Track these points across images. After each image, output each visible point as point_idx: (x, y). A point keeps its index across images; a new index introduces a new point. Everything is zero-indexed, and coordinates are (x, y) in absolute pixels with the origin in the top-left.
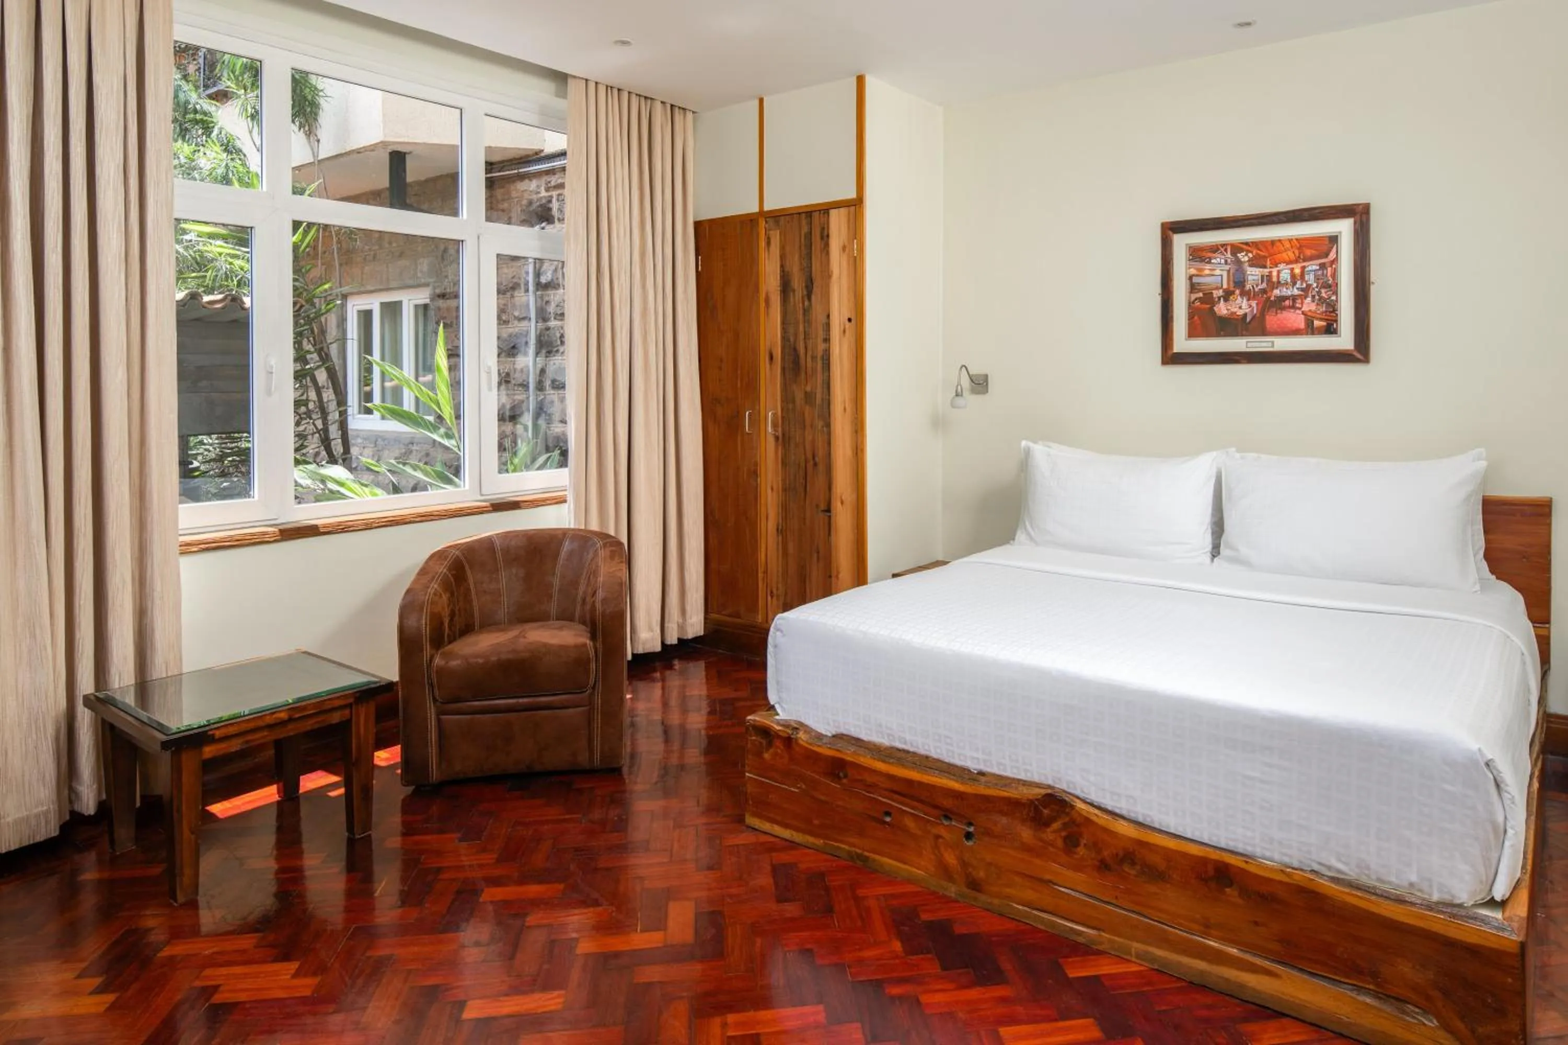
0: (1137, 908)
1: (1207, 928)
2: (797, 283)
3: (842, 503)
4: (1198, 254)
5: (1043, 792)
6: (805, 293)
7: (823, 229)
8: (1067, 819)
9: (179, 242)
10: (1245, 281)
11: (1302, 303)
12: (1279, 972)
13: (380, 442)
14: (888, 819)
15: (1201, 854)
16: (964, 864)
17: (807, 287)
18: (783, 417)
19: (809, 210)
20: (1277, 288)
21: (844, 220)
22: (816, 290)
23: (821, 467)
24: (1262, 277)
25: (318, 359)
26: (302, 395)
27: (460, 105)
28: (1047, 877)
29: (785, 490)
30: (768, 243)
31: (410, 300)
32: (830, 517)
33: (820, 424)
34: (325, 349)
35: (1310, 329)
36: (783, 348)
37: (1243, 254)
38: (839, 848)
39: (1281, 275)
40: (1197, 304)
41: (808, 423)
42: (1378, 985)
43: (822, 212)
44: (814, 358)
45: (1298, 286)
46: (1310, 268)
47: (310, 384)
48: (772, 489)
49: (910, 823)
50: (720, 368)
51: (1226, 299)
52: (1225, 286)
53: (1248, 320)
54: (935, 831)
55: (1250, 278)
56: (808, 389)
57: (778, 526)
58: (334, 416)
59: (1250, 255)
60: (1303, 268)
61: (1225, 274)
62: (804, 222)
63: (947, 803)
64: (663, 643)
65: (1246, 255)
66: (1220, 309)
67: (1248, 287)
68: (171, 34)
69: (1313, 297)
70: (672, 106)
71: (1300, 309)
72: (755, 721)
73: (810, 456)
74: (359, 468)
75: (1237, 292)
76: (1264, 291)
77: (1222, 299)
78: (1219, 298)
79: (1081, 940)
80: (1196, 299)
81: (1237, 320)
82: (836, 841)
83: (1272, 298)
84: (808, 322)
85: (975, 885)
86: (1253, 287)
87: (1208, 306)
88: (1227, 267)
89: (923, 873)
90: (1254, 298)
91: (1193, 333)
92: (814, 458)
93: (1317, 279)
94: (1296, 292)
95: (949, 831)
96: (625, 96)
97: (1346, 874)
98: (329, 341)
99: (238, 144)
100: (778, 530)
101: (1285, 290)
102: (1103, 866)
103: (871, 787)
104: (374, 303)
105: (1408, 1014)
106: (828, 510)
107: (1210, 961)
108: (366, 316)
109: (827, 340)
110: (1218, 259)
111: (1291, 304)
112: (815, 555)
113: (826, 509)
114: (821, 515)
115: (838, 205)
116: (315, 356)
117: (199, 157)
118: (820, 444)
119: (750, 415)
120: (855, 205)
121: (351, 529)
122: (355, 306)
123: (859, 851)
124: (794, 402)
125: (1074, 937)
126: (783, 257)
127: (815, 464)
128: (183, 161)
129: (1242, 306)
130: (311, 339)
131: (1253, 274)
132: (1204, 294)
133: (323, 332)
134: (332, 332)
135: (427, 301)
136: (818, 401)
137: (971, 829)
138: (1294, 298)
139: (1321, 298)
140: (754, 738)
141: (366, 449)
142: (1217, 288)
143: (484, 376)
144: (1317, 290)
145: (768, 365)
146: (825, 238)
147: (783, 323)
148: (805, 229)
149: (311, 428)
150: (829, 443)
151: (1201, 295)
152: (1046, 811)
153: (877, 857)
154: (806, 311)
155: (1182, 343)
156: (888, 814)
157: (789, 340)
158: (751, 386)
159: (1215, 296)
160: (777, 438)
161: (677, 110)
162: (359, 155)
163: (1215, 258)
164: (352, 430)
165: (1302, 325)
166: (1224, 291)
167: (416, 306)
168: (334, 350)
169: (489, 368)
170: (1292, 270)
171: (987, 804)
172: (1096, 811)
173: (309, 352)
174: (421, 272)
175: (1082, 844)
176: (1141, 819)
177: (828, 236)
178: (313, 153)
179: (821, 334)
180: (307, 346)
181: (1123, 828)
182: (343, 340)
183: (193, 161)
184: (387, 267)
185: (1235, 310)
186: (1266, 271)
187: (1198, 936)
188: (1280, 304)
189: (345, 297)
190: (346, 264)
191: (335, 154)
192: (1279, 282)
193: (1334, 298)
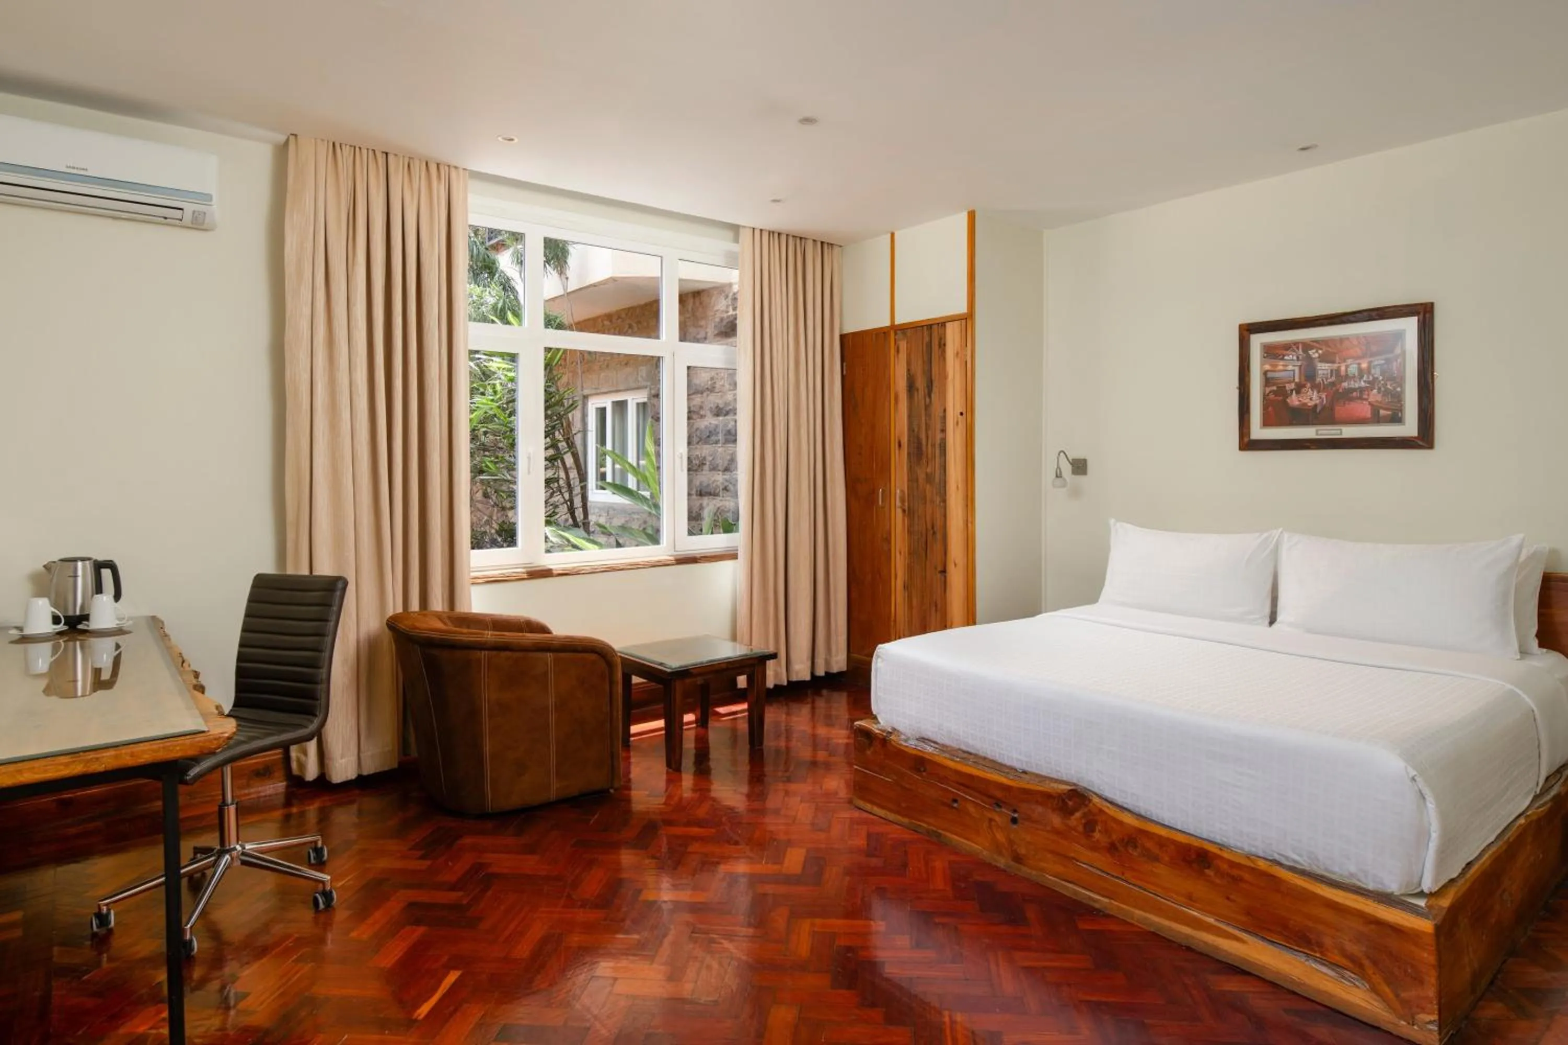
0: (1138, 883)
1: (1191, 900)
2: (920, 383)
3: (955, 565)
4: (1270, 352)
5: (1069, 788)
6: (926, 391)
7: (940, 339)
8: (1086, 810)
9: (471, 359)
10: (1315, 376)
11: (1368, 395)
12: (1245, 939)
13: (611, 512)
14: (955, 805)
15: (1187, 842)
16: (1011, 842)
17: (928, 387)
18: (908, 495)
19: (931, 323)
20: (1345, 381)
21: (957, 330)
22: (935, 389)
23: (939, 536)
24: (1332, 371)
25: (566, 446)
26: (555, 474)
27: (660, 255)
28: (1072, 855)
29: (910, 554)
30: (898, 351)
31: (633, 399)
32: (945, 577)
33: (938, 500)
34: (571, 439)
35: (1377, 419)
36: (909, 436)
37: (1314, 351)
38: (920, 826)
39: (1349, 369)
40: (1272, 396)
41: (928, 498)
42: (1322, 953)
43: (940, 325)
44: (933, 446)
45: (1365, 378)
46: (1376, 363)
47: (560, 465)
48: (900, 553)
49: (971, 809)
50: (860, 454)
51: (1298, 392)
52: (1297, 380)
53: (1318, 410)
54: (989, 815)
55: (1320, 372)
56: (929, 470)
57: (904, 583)
58: (577, 490)
59: (1320, 352)
60: (1370, 363)
61: (1297, 369)
62: (926, 333)
63: (998, 794)
64: (812, 674)
65: (1317, 352)
66: (1292, 401)
67: (1318, 380)
68: (467, 221)
69: (1379, 389)
70: (822, 243)
71: (1366, 400)
72: (860, 725)
73: (929, 527)
74: (596, 532)
75: (1309, 385)
76: (1333, 384)
77: (1294, 392)
78: (1292, 391)
79: (1097, 906)
80: (1270, 392)
81: (1309, 410)
82: (919, 821)
83: (1341, 391)
84: (928, 415)
85: (1018, 859)
86: (1323, 380)
87: (1281, 398)
88: (1299, 363)
89: (980, 848)
90: (1324, 391)
91: (1267, 422)
92: (933, 528)
93: (1382, 373)
94: (1363, 384)
95: (1000, 817)
96: (783, 238)
97: (1302, 865)
98: (574, 432)
99: (513, 283)
100: (904, 587)
101: (1352, 382)
102: (1112, 848)
103: (944, 779)
104: (607, 402)
105: (1346, 979)
106: (944, 571)
107: (1194, 928)
108: (602, 412)
109: (943, 431)
110: (1291, 356)
111: (1358, 395)
112: (934, 608)
113: (942, 569)
114: (939, 575)
115: (953, 319)
116: (564, 444)
117: (485, 295)
118: (938, 516)
119: (883, 491)
120: (967, 320)
121: (583, 572)
122: (593, 404)
123: (935, 829)
124: (917, 480)
125: (1092, 903)
126: (909, 363)
127: (934, 533)
128: (475, 298)
129: (1311, 398)
130: (561, 431)
131: (1323, 368)
132: (1278, 387)
133: (569, 425)
134: (577, 426)
135: (646, 400)
136: (937, 480)
137: (1016, 815)
138: (1361, 390)
139: (1387, 390)
140: (859, 739)
141: (601, 518)
142: (1289, 382)
143: (678, 461)
144: (1382, 382)
145: (897, 451)
146: (943, 346)
147: (910, 417)
148: (927, 339)
149: (562, 500)
150: (945, 516)
151: (1275, 388)
152: (1070, 803)
153: (948, 834)
154: (927, 407)
155: (1258, 432)
156: (955, 801)
157: (913, 431)
158: (885, 468)
159: (1287, 388)
160: (904, 511)
161: (826, 246)
162: (595, 288)
163: (1288, 355)
164: (590, 502)
165: (1369, 415)
166: (1297, 384)
167: (638, 404)
168: (578, 440)
169: (681, 454)
170: (1359, 364)
171: (1027, 795)
172: (1109, 805)
173: (559, 441)
174: (642, 377)
175: (1097, 831)
176: (1143, 813)
177: (945, 345)
178: (564, 286)
179: (939, 427)
180: (558, 436)
181: (1127, 819)
182: (584, 431)
183: (482, 298)
184: (617, 374)
185: (1306, 401)
186: (1335, 366)
187: (1185, 907)
188: (1347, 395)
189: (586, 398)
190: (588, 371)
191: (578, 288)
192: (1347, 376)
193: (1399, 389)
